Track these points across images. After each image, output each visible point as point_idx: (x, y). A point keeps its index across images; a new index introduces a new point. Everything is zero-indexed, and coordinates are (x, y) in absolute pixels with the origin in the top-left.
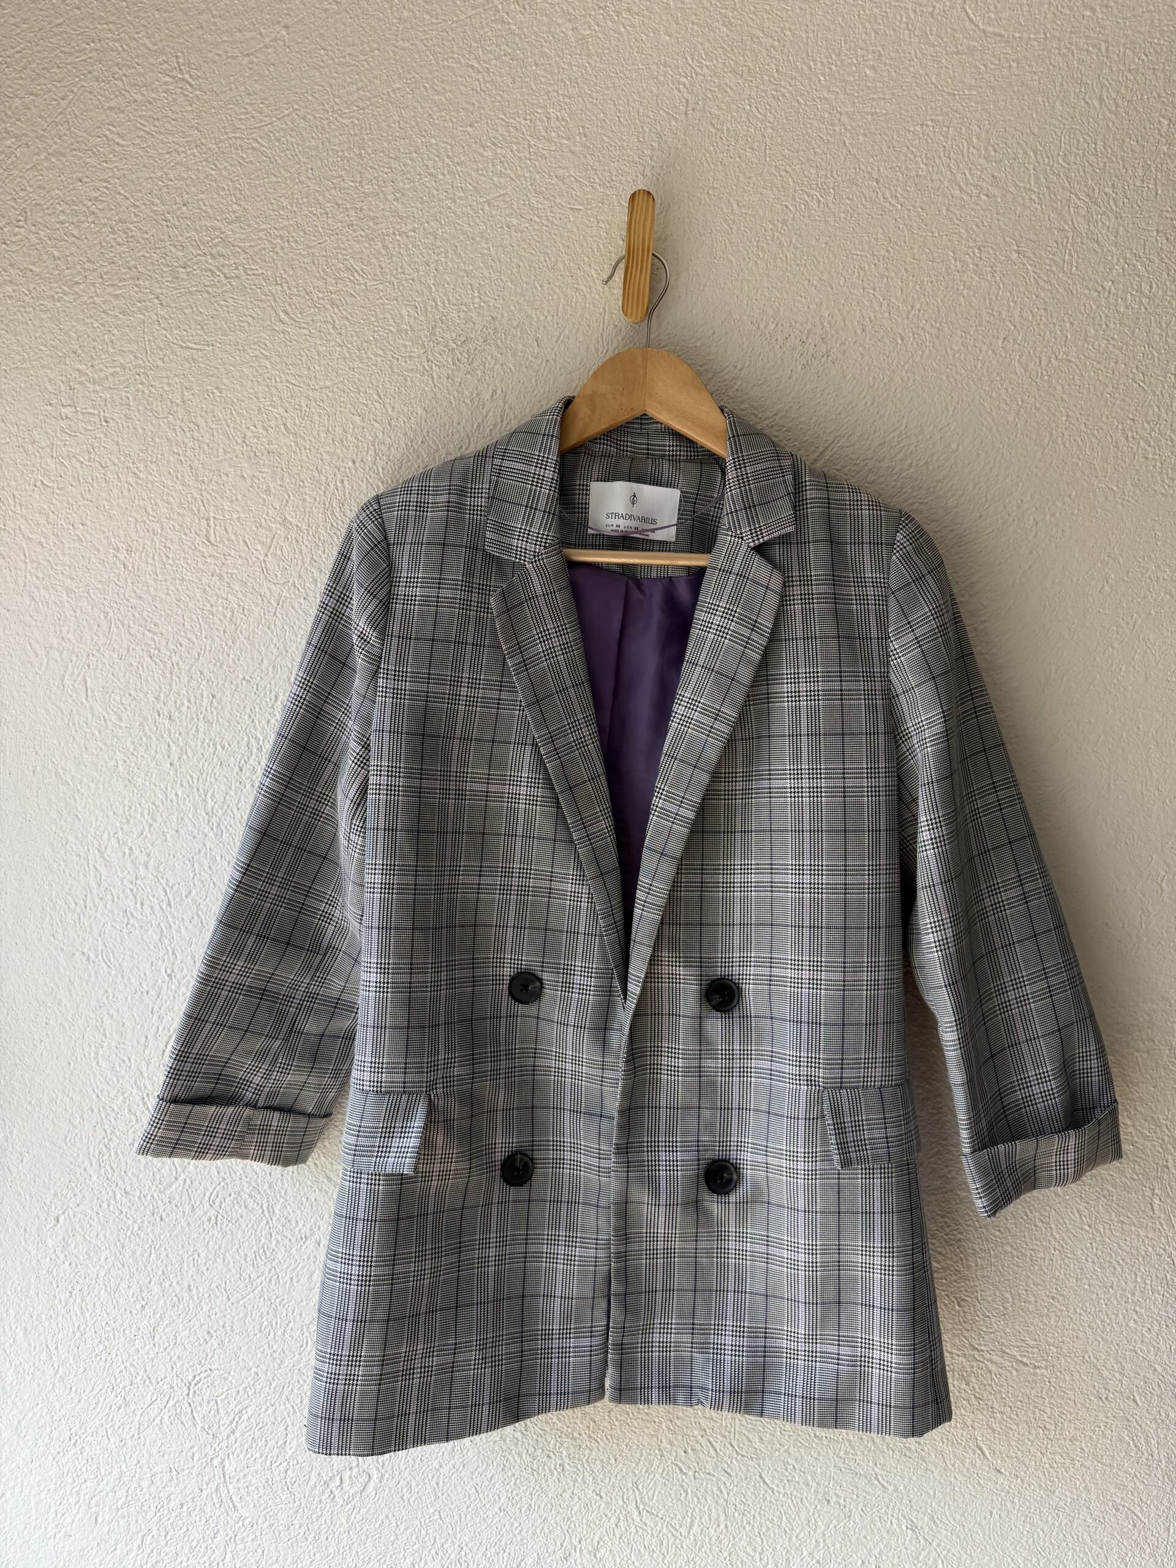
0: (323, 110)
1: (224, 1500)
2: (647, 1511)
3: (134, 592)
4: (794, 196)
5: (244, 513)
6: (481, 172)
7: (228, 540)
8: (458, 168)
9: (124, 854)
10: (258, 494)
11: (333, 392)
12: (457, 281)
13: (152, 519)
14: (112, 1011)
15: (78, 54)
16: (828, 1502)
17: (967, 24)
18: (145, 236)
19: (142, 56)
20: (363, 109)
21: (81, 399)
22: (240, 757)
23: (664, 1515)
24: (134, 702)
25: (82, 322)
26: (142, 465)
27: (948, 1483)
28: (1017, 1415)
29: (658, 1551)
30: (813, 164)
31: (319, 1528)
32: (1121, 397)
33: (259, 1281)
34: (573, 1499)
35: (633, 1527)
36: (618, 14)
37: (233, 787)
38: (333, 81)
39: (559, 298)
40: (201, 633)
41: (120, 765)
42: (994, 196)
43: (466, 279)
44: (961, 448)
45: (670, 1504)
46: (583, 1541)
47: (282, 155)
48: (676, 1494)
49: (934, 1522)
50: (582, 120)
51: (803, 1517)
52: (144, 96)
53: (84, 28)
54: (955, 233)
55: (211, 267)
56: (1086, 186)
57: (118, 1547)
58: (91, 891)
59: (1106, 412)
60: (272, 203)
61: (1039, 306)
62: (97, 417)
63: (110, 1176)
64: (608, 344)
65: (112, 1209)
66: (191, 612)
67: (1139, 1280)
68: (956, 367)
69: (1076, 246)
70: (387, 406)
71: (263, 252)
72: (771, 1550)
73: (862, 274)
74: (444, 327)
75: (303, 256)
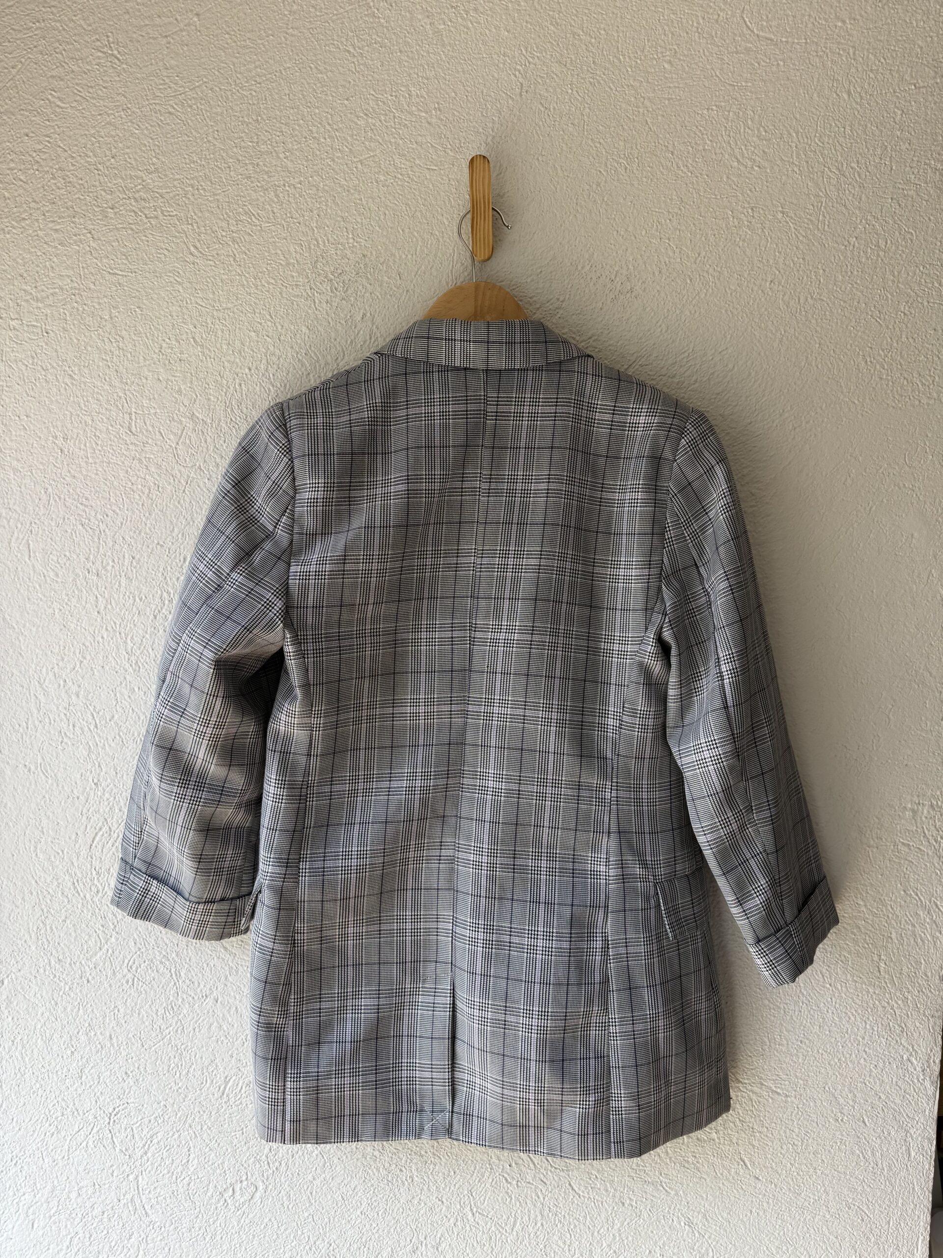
0: (227, 83)
1: (138, 1208)
2: (479, 1213)
3: (69, 472)
4: (606, 163)
5: (160, 409)
6: (355, 137)
7: (147, 431)
8: (337, 133)
9: (60, 685)
10: (171, 394)
11: (233, 313)
12: (335, 225)
13: (85, 413)
14: (49, 813)
15: (25, 32)
16: (623, 1204)
17: (744, 30)
18: (80, 182)
19: (78, 35)
20: (260, 83)
21: (26, 314)
22: (154, 607)
23: (493, 1216)
24: (68, 562)
25: (27, 251)
26: (76, 369)
27: (717, 1188)
28: (772, 1134)
29: (487, 1245)
30: (622, 138)
31: (215, 1230)
32: (862, 329)
33: (167, 1031)
34: (420, 1204)
35: (468, 1226)
36: (467, 12)
37: (149, 632)
38: (235, 60)
39: (417, 240)
40: (124, 506)
41: (56, 613)
42: (765, 168)
43: (342, 223)
44: (736, 369)
45: (498, 1207)
46: (428, 1238)
47: (193, 118)
48: (502, 1199)
49: (706, 1219)
50: (437, 98)
51: (603, 1216)
52: (80, 67)
53: (31, 10)
54: (734, 196)
55: (134, 208)
56: (837, 161)
57: (51, 1247)
58: (32, 715)
59: (851, 342)
60: (185, 158)
61: (799, 256)
62: (40, 329)
63: (46, 947)
64: (456, 279)
65: (47, 973)
66: (115, 489)
67: (868, 1027)
68: (733, 303)
69: (828, 209)
70: (277, 324)
71: (177, 197)
72: (577, 1243)
73: (659, 227)
74: (324, 262)
75: (210, 201)
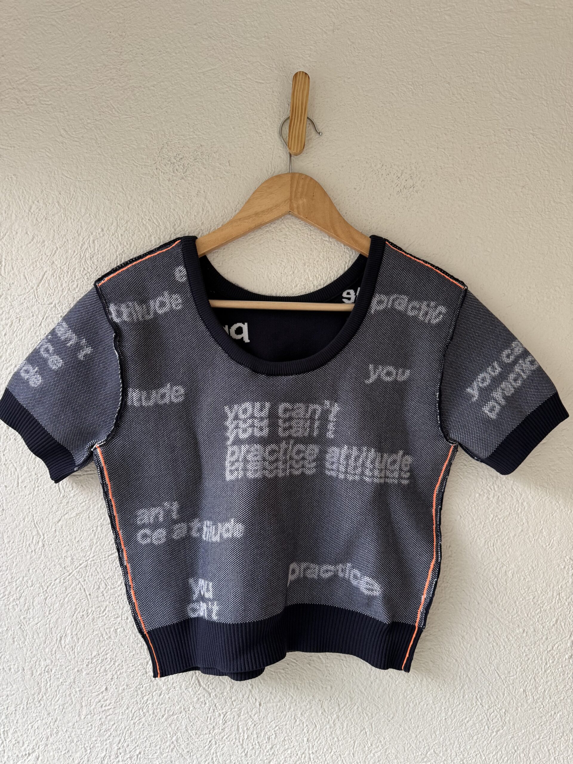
6: (200, 54)
7: (14, 274)
8: (186, 50)
10: (36, 246)
11: (92, 184)
12: (179, 120)
30: (410, 69)
39: (245, 137)
42: (520, 100)
43: (186, 119)
47: (71, 31)
54: (496, 120)
55: (17, 97)
60: (62, 60)
61: (545, 168)
64: (275, 168)
68: (493, 201)
70: (128, 195)
71: (53, 90)
73: (437, 139)
74: (169, 148)
75: (79, 95)
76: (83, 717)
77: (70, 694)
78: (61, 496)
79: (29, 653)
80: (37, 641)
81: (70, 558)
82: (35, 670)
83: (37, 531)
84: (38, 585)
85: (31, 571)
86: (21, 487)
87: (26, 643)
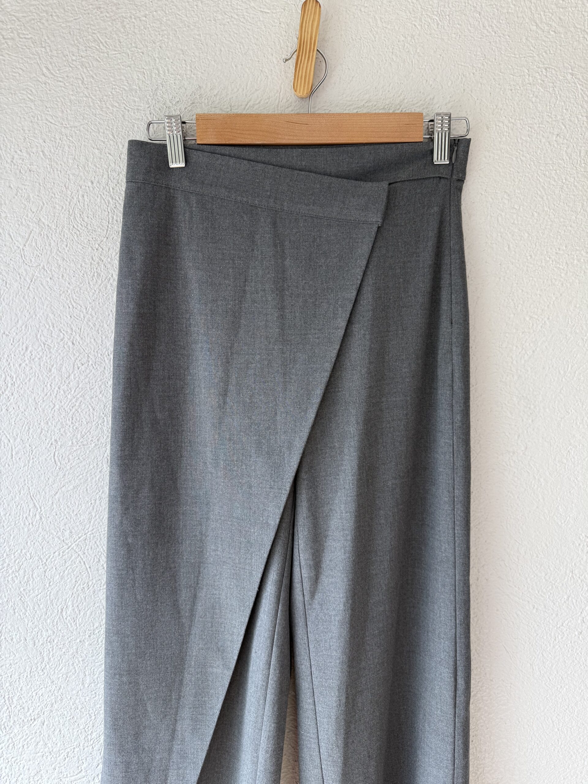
11: (79, 130)
39: (248, 76)
42: (559, 33)
54: (530, 57)
68: (523, 151)
70: (119, 144)
71: (33, 22)
73: (464, 80)
74: (164, 90)
75: (62, 27)
76: (86, 686)
77: (73, 663)
78: (57, 468)
79: (30, 624)
80: (38, 612)
81: (68, 531)
82: (37, 641)
83: (34, 503)
84: (37, 558)
85: (29, 543)
86: (16, 459)
87: (27, 614)
